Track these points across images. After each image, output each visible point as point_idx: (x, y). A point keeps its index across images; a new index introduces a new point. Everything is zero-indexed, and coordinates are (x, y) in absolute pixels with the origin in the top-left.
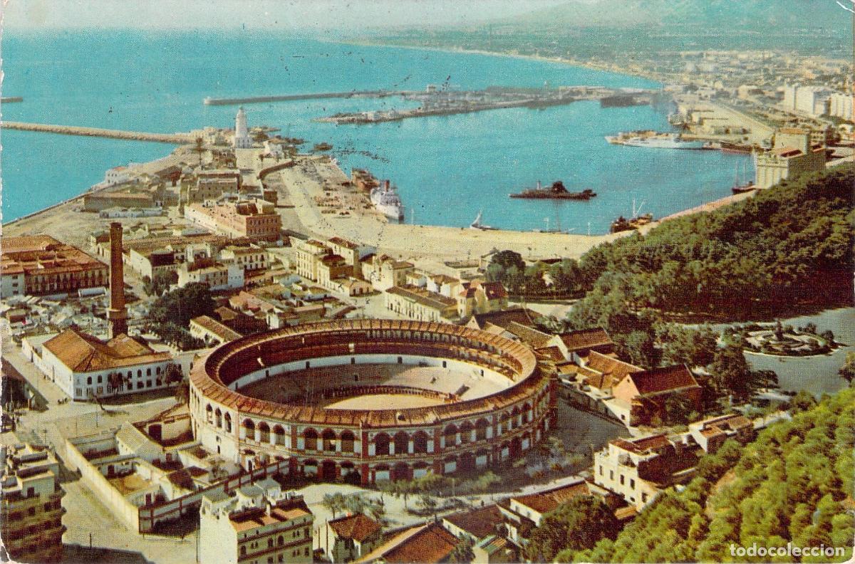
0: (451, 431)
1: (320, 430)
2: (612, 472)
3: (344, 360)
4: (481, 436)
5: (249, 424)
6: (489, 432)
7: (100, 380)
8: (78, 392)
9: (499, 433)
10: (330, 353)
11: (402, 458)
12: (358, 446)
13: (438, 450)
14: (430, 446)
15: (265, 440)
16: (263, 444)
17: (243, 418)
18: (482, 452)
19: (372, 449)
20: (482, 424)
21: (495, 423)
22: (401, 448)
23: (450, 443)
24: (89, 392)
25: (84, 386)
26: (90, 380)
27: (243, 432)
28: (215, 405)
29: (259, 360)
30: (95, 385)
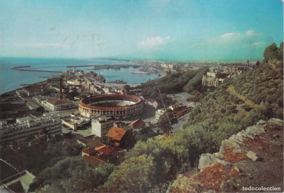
0: (129, 110)
1: (106, 110)
2: (159, 114)
3: (105, 101)
4: (134, 111)
5: (92, 111)
6: (135, 110)
7: (59, 106)
8: (55, 109)
9: (137, 110)
10: (102, 100)
11: (121, 115)
12: (113, 113)
13: (127, 113)
14: (126, 112)
15: (95, 113)
16: (95, 114)
17: (91, 110)
18: (134, 113)
19: (116, 113)
20: (134, 109)
21: (136, 109)
22: (121, 113)
23: (129, 112)
24: (57, 109)
25: (56, 108)
26: (57, 107)
27: (91, 112)
28: (85, 108)
29: (90, 102)
30: (58, 107)
